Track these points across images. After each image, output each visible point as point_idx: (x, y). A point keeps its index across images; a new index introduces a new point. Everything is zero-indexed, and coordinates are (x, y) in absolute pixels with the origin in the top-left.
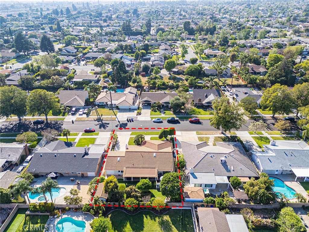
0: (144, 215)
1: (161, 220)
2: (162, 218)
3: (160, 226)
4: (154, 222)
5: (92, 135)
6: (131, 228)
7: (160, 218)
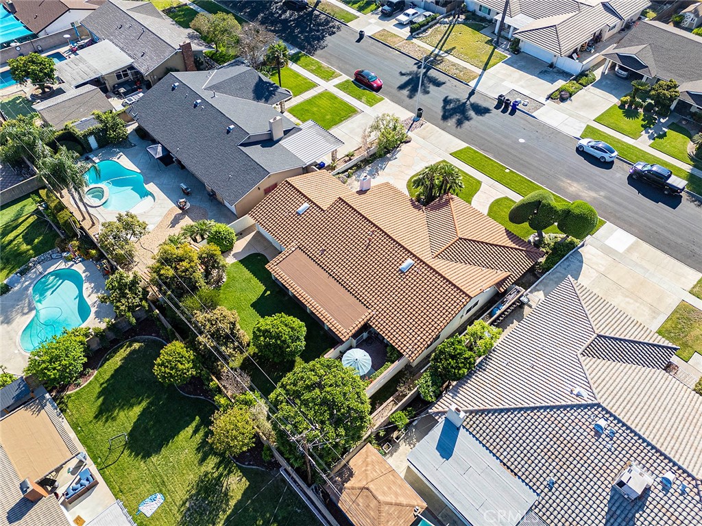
0: (197, 418)
1: (215, 475)
2: (225, 473)
3: (194, 492)
4: (196, 462)
5: (359, 99)
6: (135, 423)
7: (221, 469)
